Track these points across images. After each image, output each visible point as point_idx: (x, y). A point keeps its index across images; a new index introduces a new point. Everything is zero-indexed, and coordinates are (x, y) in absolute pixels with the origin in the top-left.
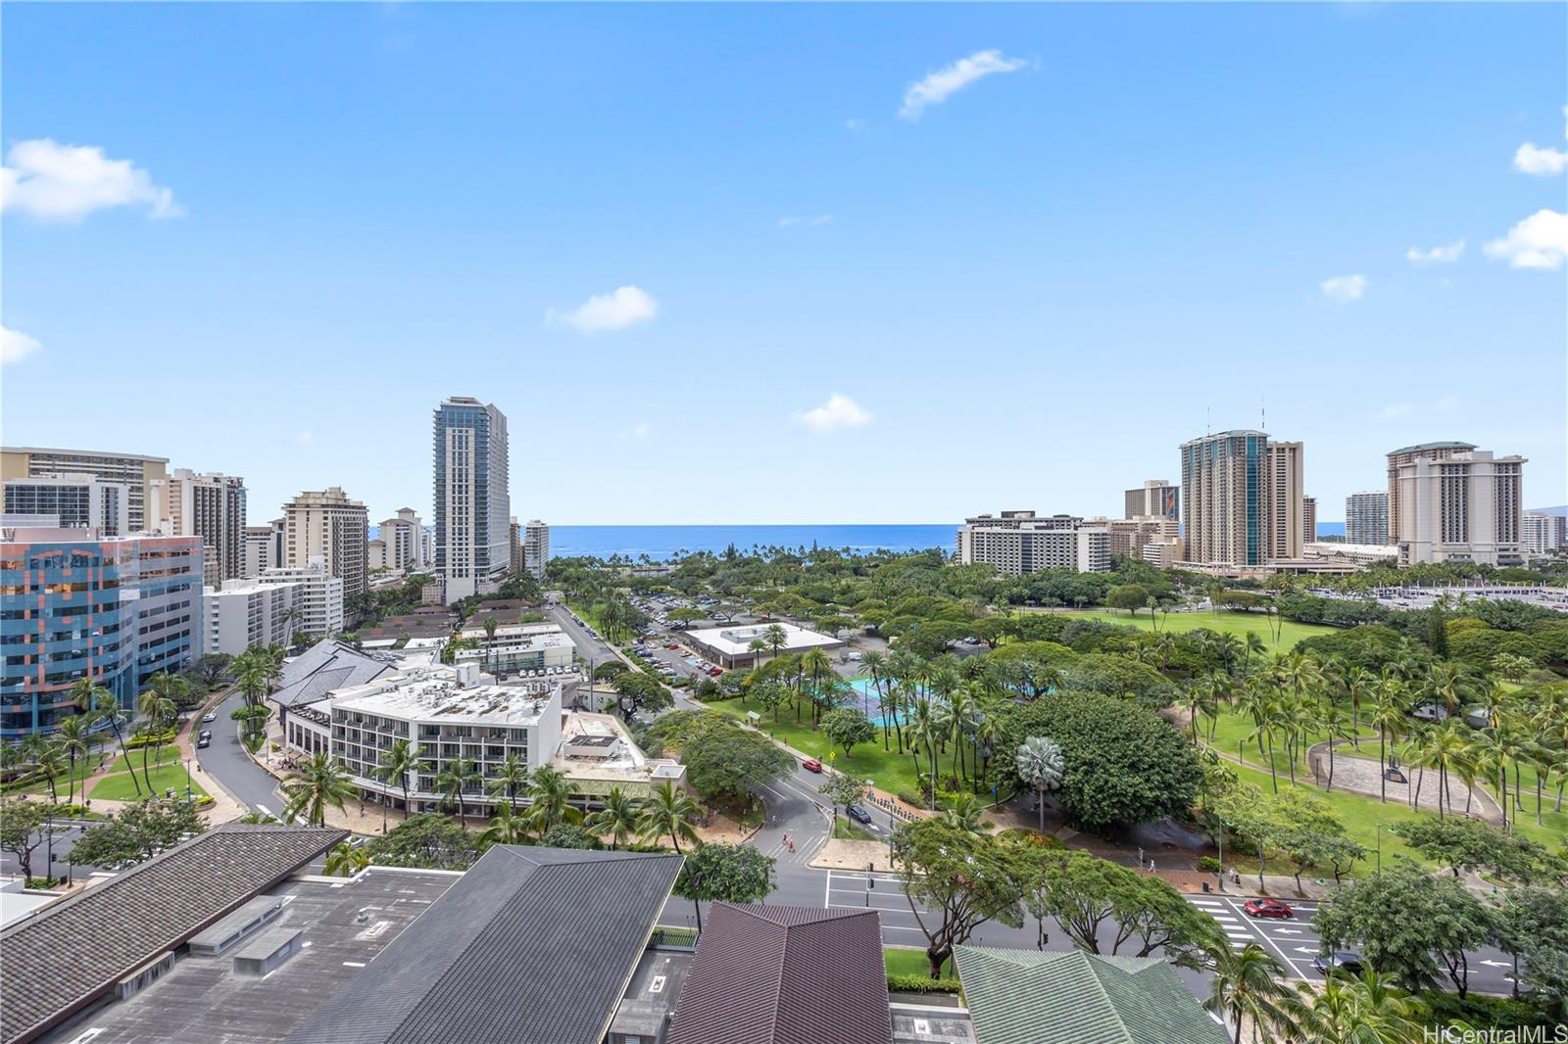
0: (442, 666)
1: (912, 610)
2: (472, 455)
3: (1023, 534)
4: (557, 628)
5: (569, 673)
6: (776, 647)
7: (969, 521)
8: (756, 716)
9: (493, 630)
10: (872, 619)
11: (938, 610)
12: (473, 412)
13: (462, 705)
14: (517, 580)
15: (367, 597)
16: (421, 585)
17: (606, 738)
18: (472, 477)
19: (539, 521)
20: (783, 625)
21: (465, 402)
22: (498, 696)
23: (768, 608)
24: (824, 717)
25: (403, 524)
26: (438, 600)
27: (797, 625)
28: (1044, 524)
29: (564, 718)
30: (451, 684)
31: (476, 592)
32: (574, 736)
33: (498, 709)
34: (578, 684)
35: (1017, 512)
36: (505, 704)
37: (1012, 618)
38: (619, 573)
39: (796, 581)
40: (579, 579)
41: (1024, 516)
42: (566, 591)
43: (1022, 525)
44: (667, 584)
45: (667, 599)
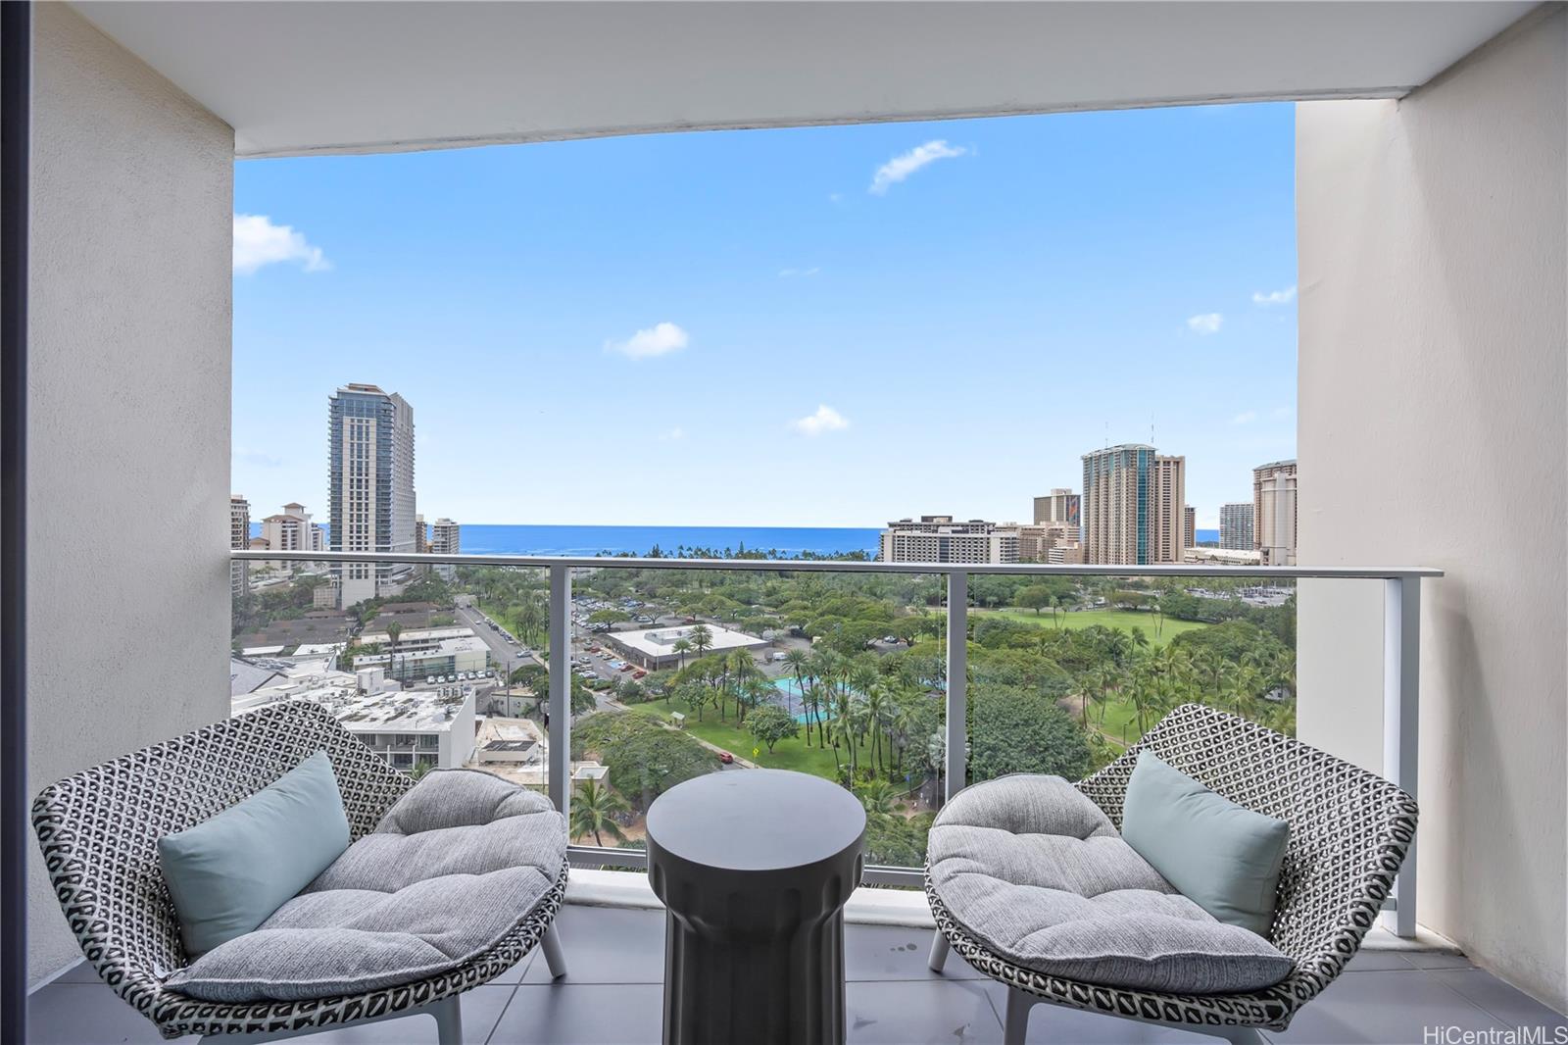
0: (340, 673)
1: (835, 611)
2: (373, 448)
3: (941, 538)
4: (469, 632)
5: (482, 678)
6: (701, 648)
7: (891, 525)
8: (680, 716)
9: (397, 635)
10: (797, 620)
11: (860, 610)
12: (375, 400)
13: (364, 712)
14: (424, 582)
15: (249, 599)
16: (313, 587)
17: (524, 743)
18: (373, 471)
19: (448, 520)
20: (708, 626)
21: (366, 390)
22: (405, 702)
23: (693, 610)
24: (748, 715)
25: (290, 521)
26: (332, 603)
27: (723, 627)
28: (960, 528)
29: (478, 724)
30: (351, 691)
31: (377, 595)
32: (489, 742)
33: (405, 715)
34: (492, 688)
35: (936, 517)
36: (413, 710)
37: (929, 617)
38: (537, 575)
39: (722, 583)
40: (493, 581)
41: (942, 521)
42: (478, 593)
43: (940, 529)
44: (588, 586)
45: (589, 601)
